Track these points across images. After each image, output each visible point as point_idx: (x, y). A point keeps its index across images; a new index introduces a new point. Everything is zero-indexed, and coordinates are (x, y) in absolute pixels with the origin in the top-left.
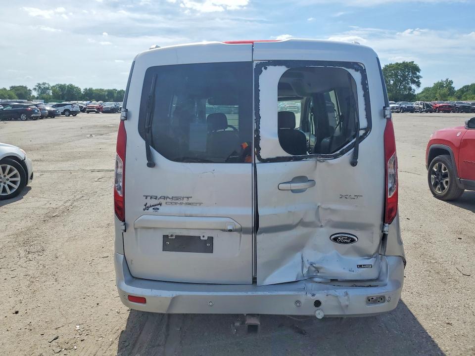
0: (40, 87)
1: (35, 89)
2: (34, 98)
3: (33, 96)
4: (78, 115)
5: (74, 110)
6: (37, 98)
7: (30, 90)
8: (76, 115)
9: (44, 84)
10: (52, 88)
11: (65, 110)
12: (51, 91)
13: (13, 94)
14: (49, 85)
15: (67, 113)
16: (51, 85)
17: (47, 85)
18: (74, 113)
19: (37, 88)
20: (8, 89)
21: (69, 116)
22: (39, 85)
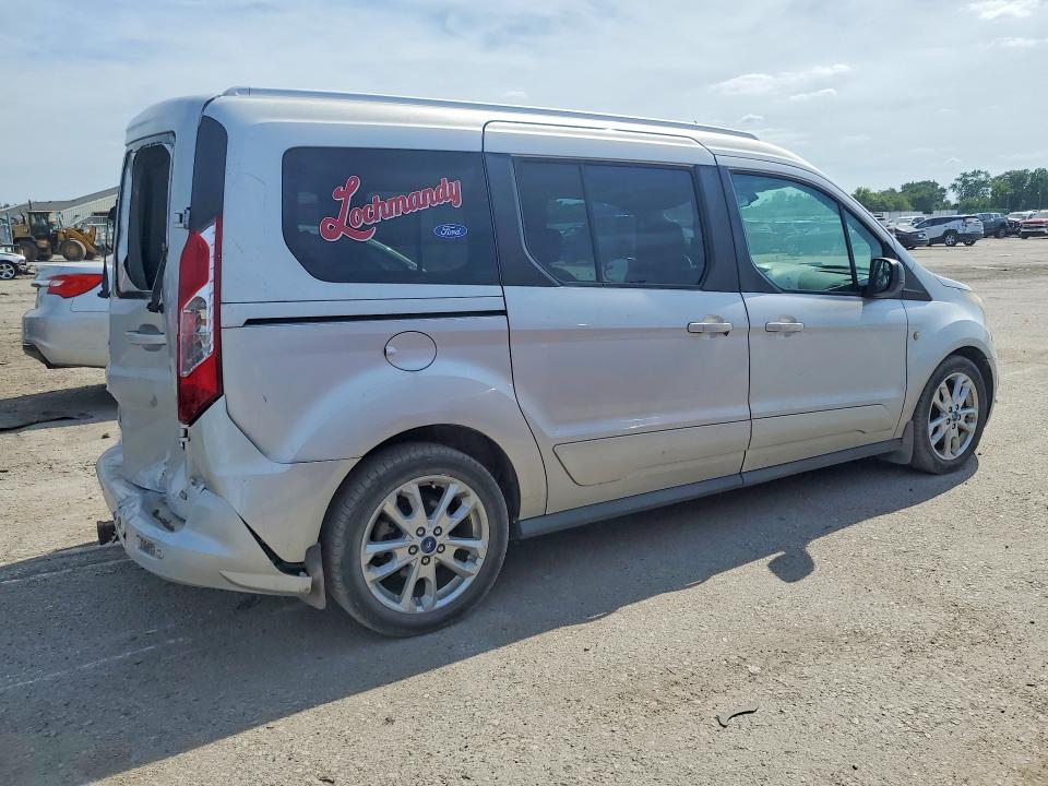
0: (965, 182)
1: (954, 186)
2: (947, 206)
3: (948, 202)
4: (977, 243)
5: (968, 231)
6: (956, 206)
7: (943, 190)
8: (973, 243)
9: (975, 174)
10: (993, 181)
11: (947, 233)
12: (990, 189)
13: (905, 200)
14: (988, 176)
15: (950, 239)
16: (992, 177)
17: (982, 177)
18: (969, 240)
19: (960, 183)
20: (899, 190)
21: (954, 245)
22: (964, 178)
